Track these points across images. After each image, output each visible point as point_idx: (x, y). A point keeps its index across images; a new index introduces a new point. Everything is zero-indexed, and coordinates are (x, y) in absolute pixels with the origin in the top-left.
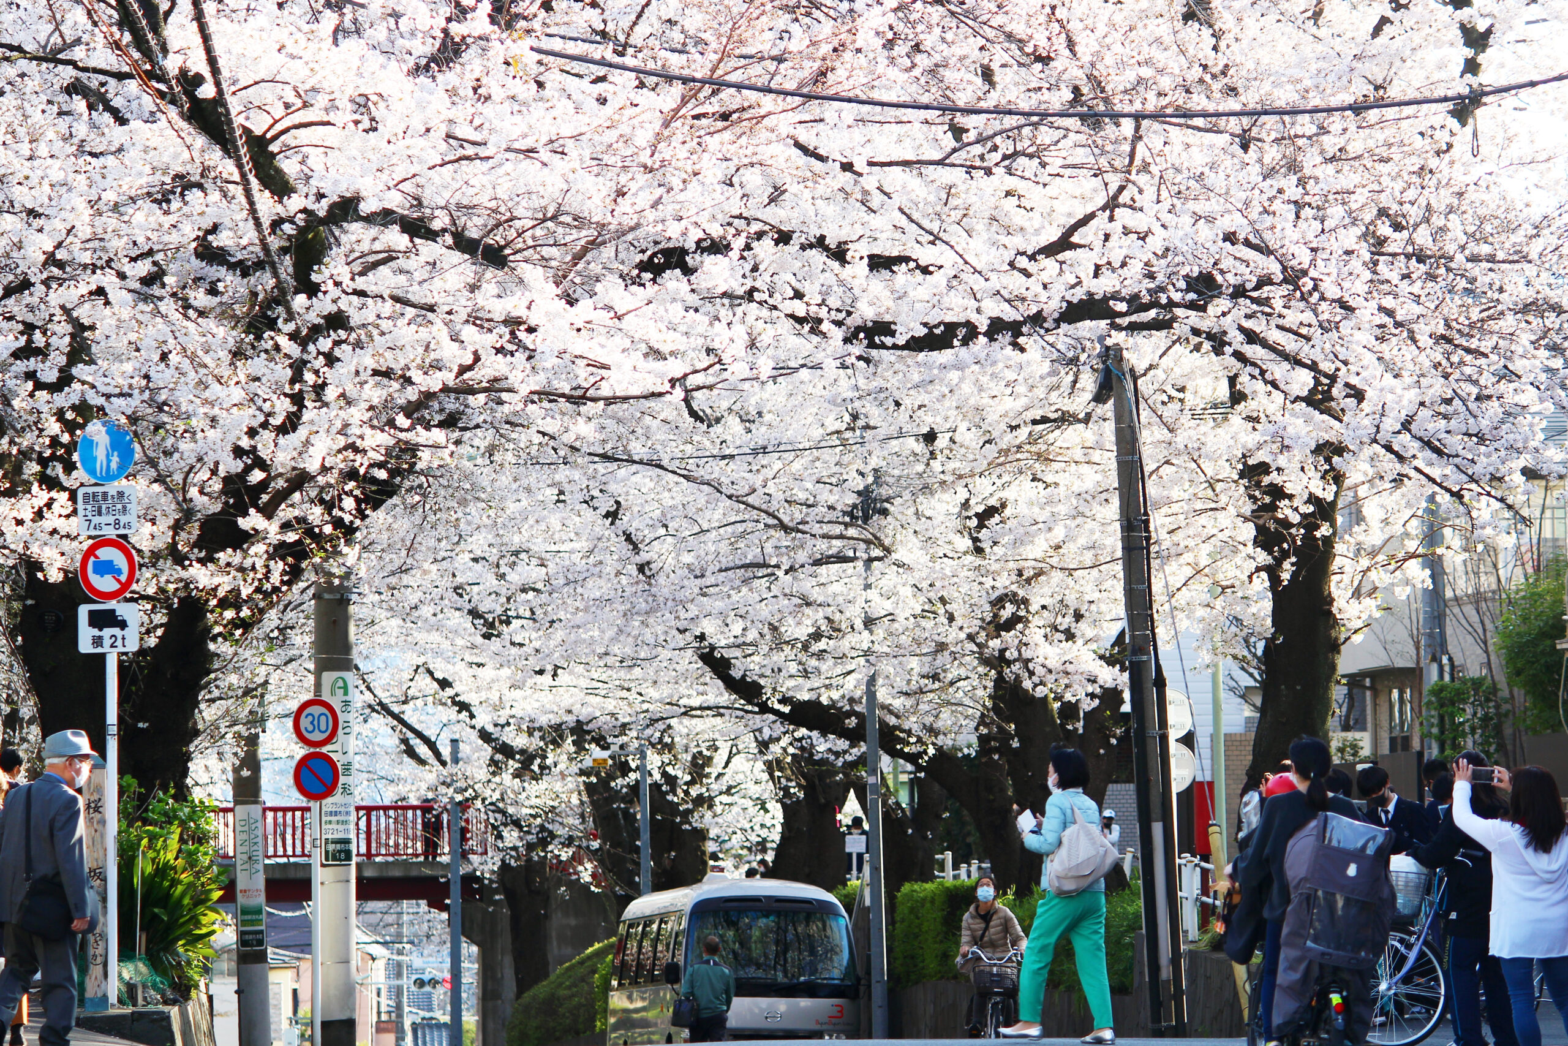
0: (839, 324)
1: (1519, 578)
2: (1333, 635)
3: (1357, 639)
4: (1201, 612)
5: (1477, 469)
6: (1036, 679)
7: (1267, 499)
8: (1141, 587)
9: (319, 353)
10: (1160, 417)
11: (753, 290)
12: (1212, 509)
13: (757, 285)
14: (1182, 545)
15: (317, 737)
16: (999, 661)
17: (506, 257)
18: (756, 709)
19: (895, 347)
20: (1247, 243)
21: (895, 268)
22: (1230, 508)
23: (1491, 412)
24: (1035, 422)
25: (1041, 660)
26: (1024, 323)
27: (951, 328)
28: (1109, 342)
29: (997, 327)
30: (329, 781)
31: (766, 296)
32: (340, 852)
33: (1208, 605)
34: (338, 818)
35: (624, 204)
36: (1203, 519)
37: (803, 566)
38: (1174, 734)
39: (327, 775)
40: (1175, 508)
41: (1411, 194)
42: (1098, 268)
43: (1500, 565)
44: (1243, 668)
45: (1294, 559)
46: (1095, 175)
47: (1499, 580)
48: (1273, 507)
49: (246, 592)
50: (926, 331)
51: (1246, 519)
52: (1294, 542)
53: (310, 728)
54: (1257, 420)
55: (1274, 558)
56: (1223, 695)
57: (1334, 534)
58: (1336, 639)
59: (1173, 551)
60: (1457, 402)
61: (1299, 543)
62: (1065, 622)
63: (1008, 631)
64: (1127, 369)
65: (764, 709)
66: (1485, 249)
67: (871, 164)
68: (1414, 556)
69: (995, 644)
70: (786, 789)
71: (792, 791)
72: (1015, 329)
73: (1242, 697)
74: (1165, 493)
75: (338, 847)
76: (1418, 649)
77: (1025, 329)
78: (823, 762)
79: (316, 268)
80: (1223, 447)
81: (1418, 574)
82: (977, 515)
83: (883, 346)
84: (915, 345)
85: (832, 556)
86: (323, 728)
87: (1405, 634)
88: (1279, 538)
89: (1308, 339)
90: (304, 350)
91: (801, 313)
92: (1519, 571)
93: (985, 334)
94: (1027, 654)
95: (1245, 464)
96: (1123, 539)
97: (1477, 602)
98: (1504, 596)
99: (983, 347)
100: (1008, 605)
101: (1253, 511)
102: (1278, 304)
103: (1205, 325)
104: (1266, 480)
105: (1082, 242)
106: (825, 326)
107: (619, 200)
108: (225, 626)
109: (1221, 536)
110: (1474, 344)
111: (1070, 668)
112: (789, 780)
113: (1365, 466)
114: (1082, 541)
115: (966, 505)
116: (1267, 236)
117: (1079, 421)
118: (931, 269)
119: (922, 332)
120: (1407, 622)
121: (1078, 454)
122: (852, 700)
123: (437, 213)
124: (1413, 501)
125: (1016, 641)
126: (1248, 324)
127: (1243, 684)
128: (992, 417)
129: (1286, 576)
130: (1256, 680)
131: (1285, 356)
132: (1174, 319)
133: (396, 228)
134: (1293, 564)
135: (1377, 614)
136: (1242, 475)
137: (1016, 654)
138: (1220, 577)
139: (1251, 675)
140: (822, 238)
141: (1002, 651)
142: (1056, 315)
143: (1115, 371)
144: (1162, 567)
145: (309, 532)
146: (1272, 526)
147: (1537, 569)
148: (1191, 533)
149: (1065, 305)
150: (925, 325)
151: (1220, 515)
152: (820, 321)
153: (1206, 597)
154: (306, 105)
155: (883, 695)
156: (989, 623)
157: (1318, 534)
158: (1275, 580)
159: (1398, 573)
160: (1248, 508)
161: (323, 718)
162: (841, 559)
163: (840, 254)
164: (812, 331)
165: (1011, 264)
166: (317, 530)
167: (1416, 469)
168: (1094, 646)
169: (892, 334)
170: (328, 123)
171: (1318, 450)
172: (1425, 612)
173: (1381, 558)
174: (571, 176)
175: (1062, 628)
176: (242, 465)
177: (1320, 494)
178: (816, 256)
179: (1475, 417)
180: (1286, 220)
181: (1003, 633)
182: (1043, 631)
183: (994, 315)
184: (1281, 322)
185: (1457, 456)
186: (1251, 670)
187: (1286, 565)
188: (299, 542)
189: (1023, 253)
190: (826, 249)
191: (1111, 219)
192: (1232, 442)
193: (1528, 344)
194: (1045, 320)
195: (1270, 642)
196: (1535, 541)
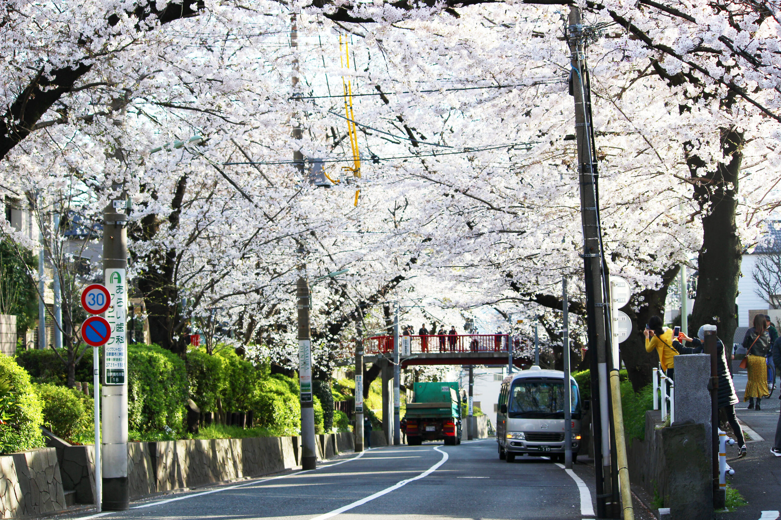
2: (737, 248)
8: (591, 209)
30: (104, 335)
32: (115, 377)
34: (114, 357)
39: (102, 331)
45: (710, 203)
52: (711, 193)
53: (92, 302)
57: (735, 189)
58: (739, 251)
61: (713, 193)
75: (114, 374)
86: (100, 302)
146: (699, 184)
157: (725, 189)
161: (100, 297)
187: (705, 206)
195: (700, 253)
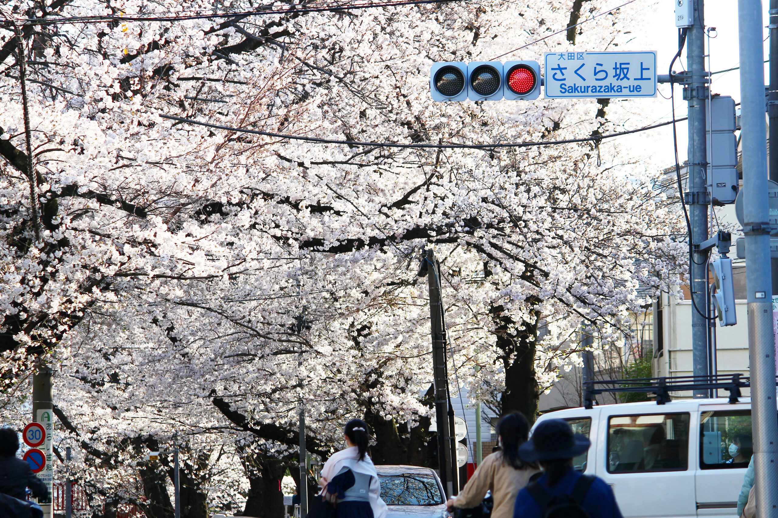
0: (296, 239)
1: (631, 360)
2: (535, 390)
3: (547, 392)
4: (470, 379)
5: (603, 310)
6: (387, 412)
7: (503, 323)
8: (442, 367)
9: (55, 258)
10: (450, 283)
11: (256, 223)
12: (476, 328)
13: (258, 221)
14: (461, 345)
15: (34, 441)
16: (369, 403)
17: (146, 213)
18: (242, 429)
19: (324, 251)
20: (493, 203)
21: (324, 213)
22: (485, 328)
23: (608, 284)
24: (388, 285)
25: (390, 402)
26: (386, 239)
27: (350, 242)
28: (426, 248)
29: (373, 241)
30: (40, 463)
31: (262, 227)
33: (474, 375)
35: (199, 187)
36: (472, 333)
37: (268, 355)
38: (458, 439)
39: (39, 461)
40: (458, 327)
41: (570, 180)
42: (421, 213)
43: (623, 354)
44: (490, 408)
45: (516, 353)
46: (419, 167)
47: (621, 362)
48: (505, 328)
49: (15, 370)
50: (339, 243)
51: (493, 333)
52: (516, 344)
53: (31, 437)
54: (497, 284)
55: (506, 353)
56: (481, 421)
57: (536, 340)
58: (537, 392)
59: (457, 349)
60: (592, 278)
61: (518, 345)
62: (402, 384)
63: (373, 388)
64: (435, 261)
65: (246, 428)
66: (606, 206)
67: (312, 163)
68: (574, 351)
69: (366, 394)
70: (252, 471)
71: (255, 472)
72: (382, 242)
73: (489, 423)
74: (453, 320)
76: (580, 397)
77: (386, 243)
78: (272, 456)
79: (54, 217)
80: (481, 298)
81: (577, 360)
82: (358, 330)
83: (318, 251)
84: (334, 250)
85: (282, 350)
86: (38, 437)
87: (574, 390)
88: (509, 343)
89: (522, 248)
90: (48, 256)
91: (279, 235)
92: (631, 357)
93: (368, 245)
94: (383, 400)
95: (492, 306)
96: (433, 343)
97: (610, 373)
98: (624, 370)
99: (367, 251)
100: (373, 375)
101: (496, 329)
102: (508, 231)
103: (473, 241)
104: (502, 314)
105: (413, 200)
106: (291, 241)
107: (196, 184)
108: (4, 387)
109: (480, 341)
110: (601, 251)
111: (405, 407)
112: (253, 467)
113: (549, 307)
114: (412, 344)
115: (352, 325)
116: (503, 200)
117: (411, 284)
118: (341, 213)
119: (337, 244)
120: (575, 383)
121: (409, 301)
122: (291, 424)
123: (114, 192)
124: (574, 324)
125: (377, 393)
126: (494, 241)
127: (490, 416)
128: (367, 282)
129: (512, 361)
130: (497, 414)
131: (511, 257)
132: (458, 238)
133: (95, 200)
134: (515, 356)
135: (557, 380)
136: (490, 311)
137: (377, 400)
138: (480, 361)
139: (494, 411)
140: (288, 198)
141: (370, 398)
142: (401, 236)
143: (429, 261)
144: (452, 356)
145: (45, 341)
146: (505, 336)
147: (641, 356)
148: (466, 340)
149: (405, 231)
150: (338, 240)
151: (480, 331)
152: (288, 239)
153: (472, 371)
154: (49, 141)
155: (307, 421)
156: (363, 384)
157: (528, 341)
158: (506, 364)
159: (567, 359)
160: (493, 328)
161: (38, 432)
162: (288, 352)
163: (296, 206)
164: (284, 243)
165: (380, 211)
166: (49, 341)
167: (574, 310)
168: (417, 396)
169: (322, 245)
170: (60, 150)
171: (527, 300)
172: (584, 378)
173: (558, 352)
174: (177, 177)
175: (400, 387)
176: (18, 310)
177: (528, 320)
178: (286, 207)
179: (601, 286)
180: (511, 193)
181: (371, 389)
182: (390, 388)
183: (371, 235)
184: (509, 239)
185: (593, 304)
186: (494, 408)
187: (512, 356)
188: (40, 347)
189: (386, 206)
190: (290, 203)
191: (428, 190)
192: (485, 296)
193: (626, 251)
194: (396, 238)
195: (504, 394)
196: (640, 341)
